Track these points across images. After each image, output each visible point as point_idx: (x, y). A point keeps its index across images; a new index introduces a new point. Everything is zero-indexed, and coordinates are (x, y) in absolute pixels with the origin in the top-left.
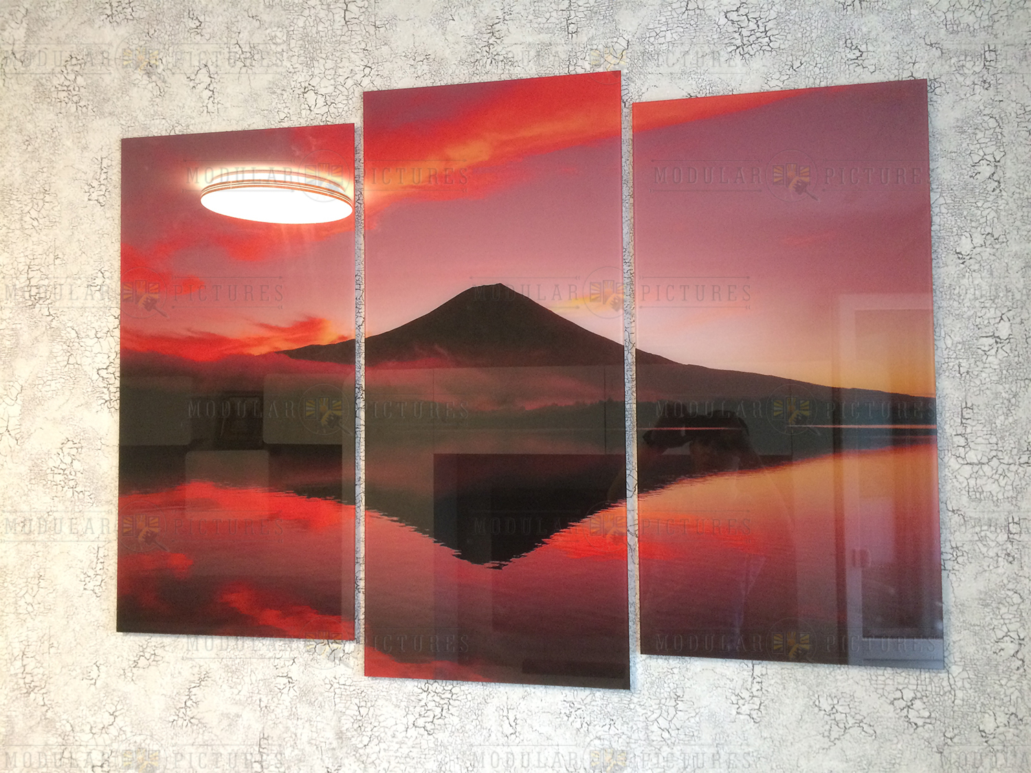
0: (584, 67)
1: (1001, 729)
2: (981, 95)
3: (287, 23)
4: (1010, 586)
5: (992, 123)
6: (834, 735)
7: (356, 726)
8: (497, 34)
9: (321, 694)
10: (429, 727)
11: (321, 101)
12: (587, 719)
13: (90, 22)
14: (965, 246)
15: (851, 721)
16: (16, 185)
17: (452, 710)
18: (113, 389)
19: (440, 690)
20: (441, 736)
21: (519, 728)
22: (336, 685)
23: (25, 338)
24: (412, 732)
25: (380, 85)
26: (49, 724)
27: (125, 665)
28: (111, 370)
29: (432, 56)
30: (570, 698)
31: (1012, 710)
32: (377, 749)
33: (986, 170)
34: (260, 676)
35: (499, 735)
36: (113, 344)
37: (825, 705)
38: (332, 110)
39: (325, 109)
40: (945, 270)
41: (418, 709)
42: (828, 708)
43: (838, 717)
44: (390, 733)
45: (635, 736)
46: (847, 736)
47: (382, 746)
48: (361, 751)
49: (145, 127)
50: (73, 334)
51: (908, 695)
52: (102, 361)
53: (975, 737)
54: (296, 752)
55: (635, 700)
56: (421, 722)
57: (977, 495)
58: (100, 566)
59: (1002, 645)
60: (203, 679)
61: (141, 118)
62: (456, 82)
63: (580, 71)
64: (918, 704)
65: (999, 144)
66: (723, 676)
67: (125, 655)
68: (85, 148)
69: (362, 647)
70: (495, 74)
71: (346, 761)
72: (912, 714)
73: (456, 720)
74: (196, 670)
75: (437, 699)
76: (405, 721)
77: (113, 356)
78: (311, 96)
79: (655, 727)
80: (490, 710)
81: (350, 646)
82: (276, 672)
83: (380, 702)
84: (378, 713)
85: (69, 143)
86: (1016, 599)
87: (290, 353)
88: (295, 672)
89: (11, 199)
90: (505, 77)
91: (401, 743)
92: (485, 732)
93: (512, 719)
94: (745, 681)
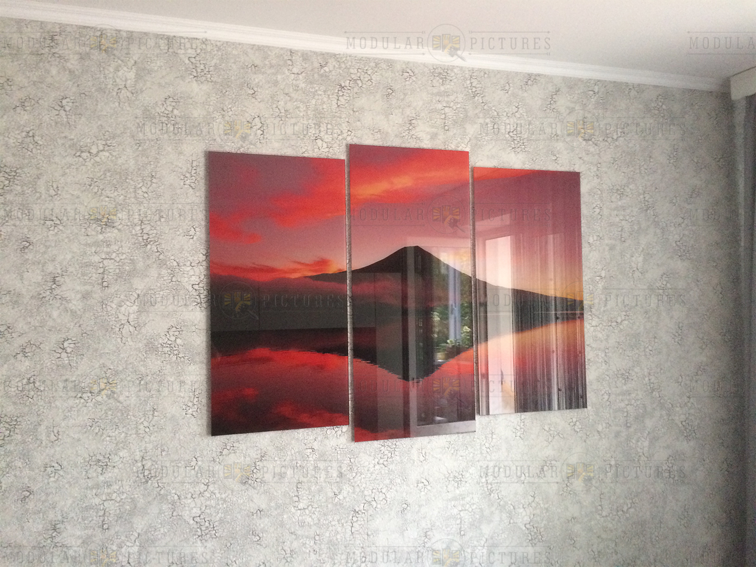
1: (604, 430)
3: (306, 100)
4: (606, 373)
6: (550, 440)
7: (349, 468)
8: (413, 125)
9: (330, 455)
10: (385, 463)
11: (325, 145)
12: (456, 448)
15: (556, 433)
16: (130, 170)
17: (397, 453)
19: (390, 444)
20: (392, 467)
21: (427, 457)
22: (338, 449)
23: (140, 265)
24: (377, 467)
25: (356, 141)
26: (162, 497)
27: (214, 455)
28: (201, 285)
29: (382, 131)
31: (607, 421)
32: (360, 478)
34: (297, 450)
35: (418, 461)
36: (203, 270)
37: (546, 428)
38: (331, 150)
39: (327, 150)
40: (585, 250)
41: (380, 455)
42: (548, 429)
43: (551, 432)
44: (366, 469)
45: (476, 453)
46: (555, 440)
47: (363, 476)
48: (352, 481)
49: (221, 146)
50: (175, 264)
51: (574, 420)
52: (195, 280)
53: (596, 434)
55: (476, 437)
56: (381, 461)
57: (596, 339)
58: (196, 399)
59: (604, 397)
60: (262, 457)
61: (218, 140)
64: (578, 423)
67: (214, 449)
68: (180, 153)
69: (350, 428)
71: (344, 487)
72: (576, 428)
73: (398, 458)
74: (259, 451)
75: (389, 449)
76: (373, 462)
77: (202, 277)
78: (319, 142)
79: (484, 448)
80: (414, 452)
81: (345, 428)
82: (306, 447)
83: (361, 454)
84: (360, 460)
85: (169, 149)
86: (608, 378)
87: (310, 277)
88: (316, 445)
91: (371, 474)
92: (412, 461)
93: (424, 453)
94: (518, 422)
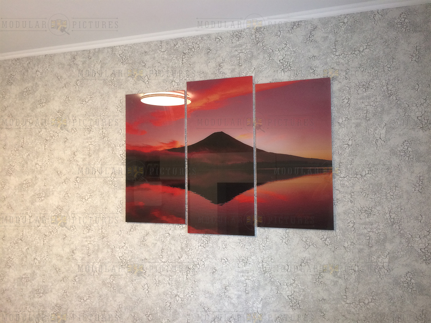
0: (243, 75)
1: (349, 246)
2: (345, 82)
3: (167, 64)
4: (351, 209)
5: (348, 89)
6: (307, 247)
7: (186, 246)
8: (221, 66)
9: (177, 238)
10: (204, 246)
11: (176, 84)
12: (244, 244)
13: (117, 64)
14: (340, 121)
15: (311, 244)
16: (99, 107)
17: (210, 242)
18: (124, 160)
19: (207, 237)
20: (207, 248)
21: (227, 246)
22: (181, 236)
23: (102, 146)
24: (200, 247)
25: (191, 80)
26: (108, 246)
27: (128, 231)
28: (123, 155)
29: (204, 72)
30: (240, 238)
31: (352, 241)
32: (191, 252)
33: (346, 101)
34: (162, 233)
35: (222, 248)
36: (124, 148)
40: (335, 128)
41: (201, 242)
42: (305, 241)
43: (307, 243)
44: (194, 248)
45: (256, 248)
46: (310, 248)
47: (193, 251)
48: (187, 252)
49: (132, 92)
50: (114, 145)
51: (325, 237)
52: (121, 152)
53: (342, 248)
54: (171, 252)
55: (256, 239)
56: (202, 245)
57: (343, 186)
58: (121, 205)
59: (349, 224)
60: (147, 234)
61: (130, 89)
62: (211, 79)
63: (242, 76)
64: (328, 239)
65: (350, 94)
66: (278, 232)
67: (128, 228)
68: (116, 97)
69: (187, 226)
70: (220, 77)
71: (183, 255)
72: (326, 242)
73: (211, 244)
74: (146, 232)
75: (206, 239)
76: (198, 244)
77: (124, 151)
78: (174, 83)
79: (261, 246)
80: (220, 241)
81: (184, 226)
82: (166, 232)
83: (192, 240)
84: (191, 242)
85: (112, 96)
86: (353, 212)
87: (168, 150)
88: (170, 232)
89: (97, 110)
90: (223, 77)
91: (197, 250)
92: (218, 247)
93: (225, 244)
94: (284, 234)
